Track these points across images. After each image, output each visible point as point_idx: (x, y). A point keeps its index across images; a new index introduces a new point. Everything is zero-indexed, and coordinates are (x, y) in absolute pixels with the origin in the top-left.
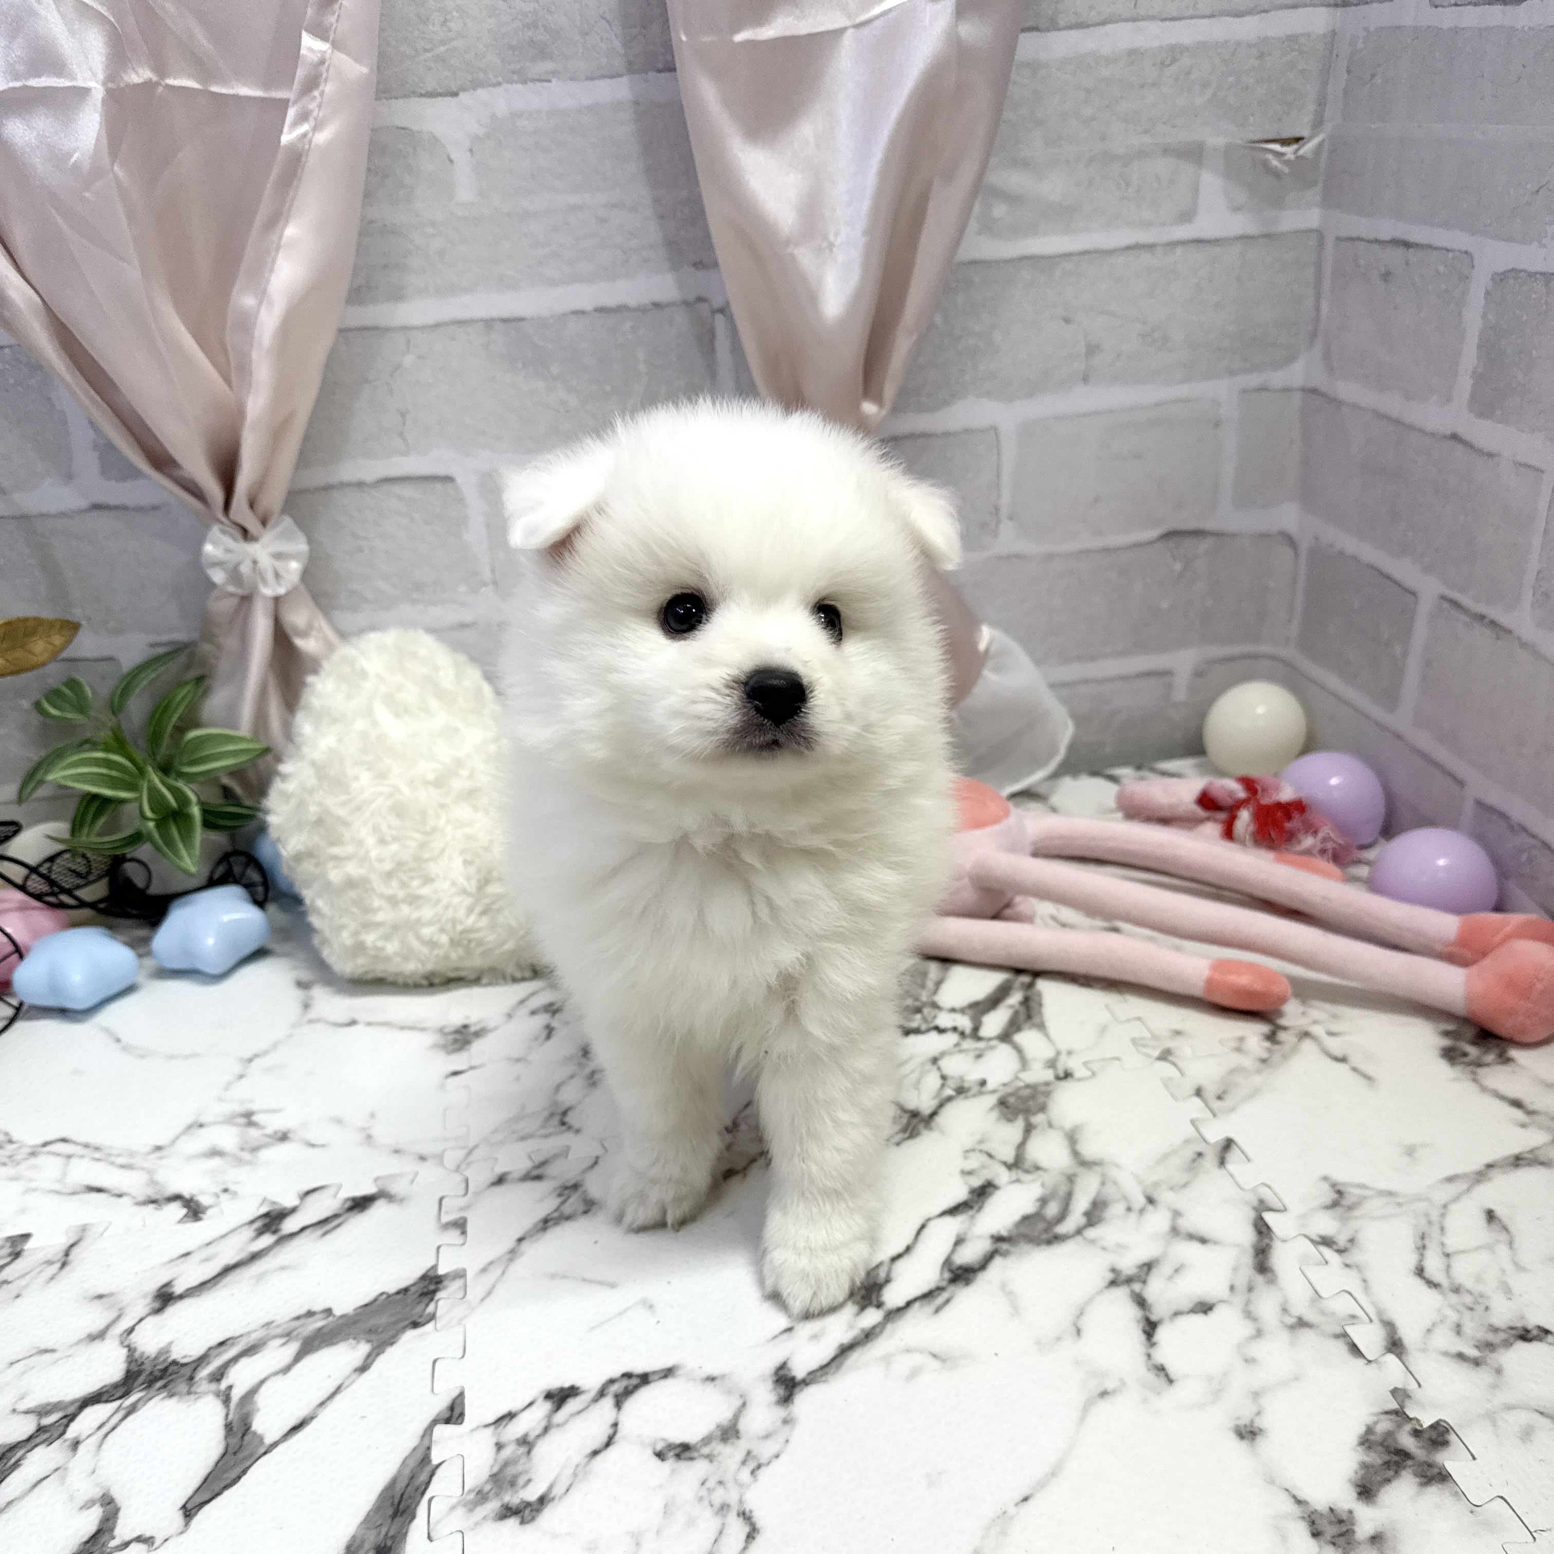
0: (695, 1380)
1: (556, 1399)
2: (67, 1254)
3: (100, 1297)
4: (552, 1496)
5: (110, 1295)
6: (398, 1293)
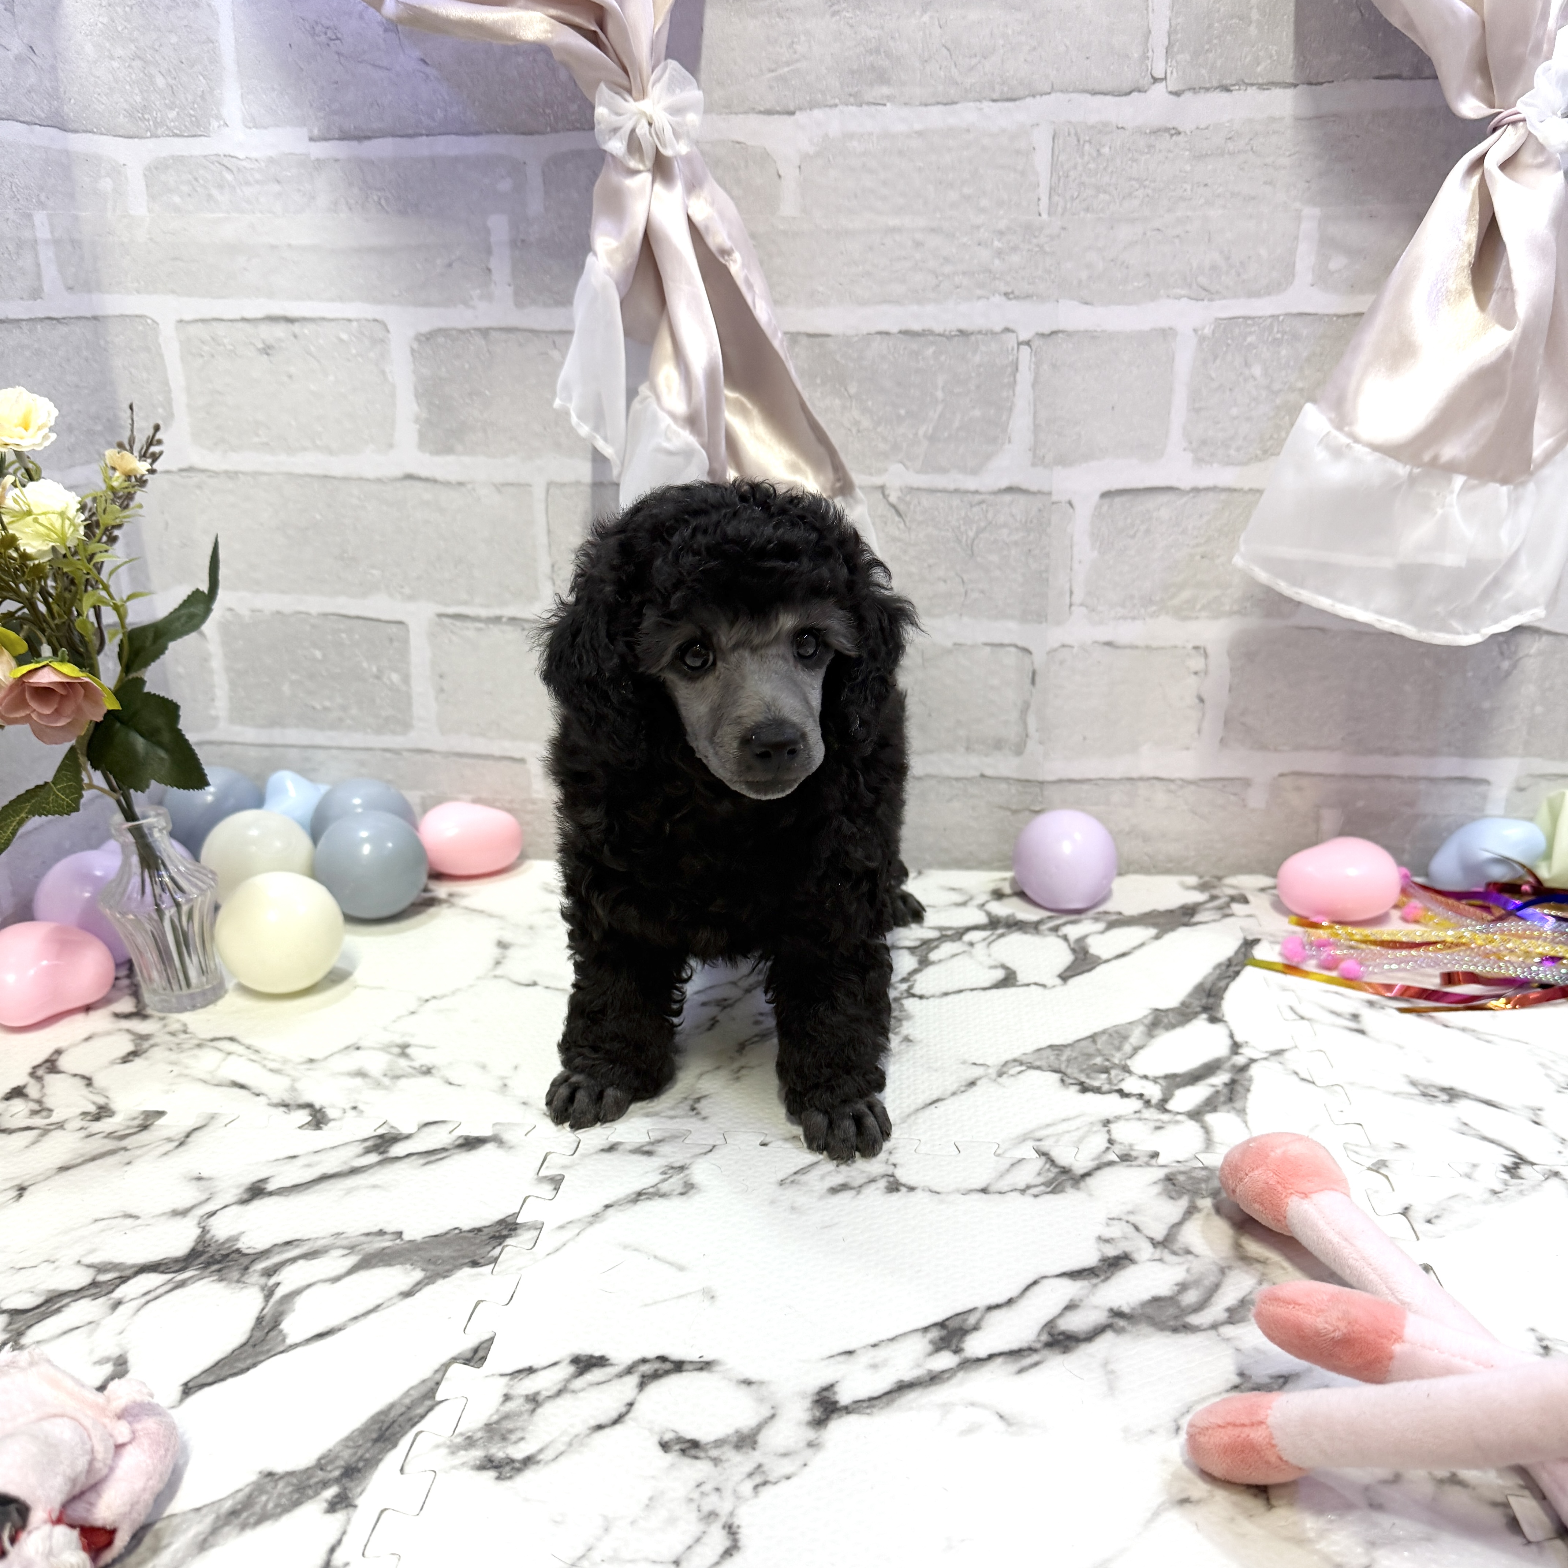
0: (730, 1380)
1: (581, 1365)
2: (188, 1136)
3: (199, 1179)
4: (541, 1457)
5: (210, 1179)
6: (470, 1231)
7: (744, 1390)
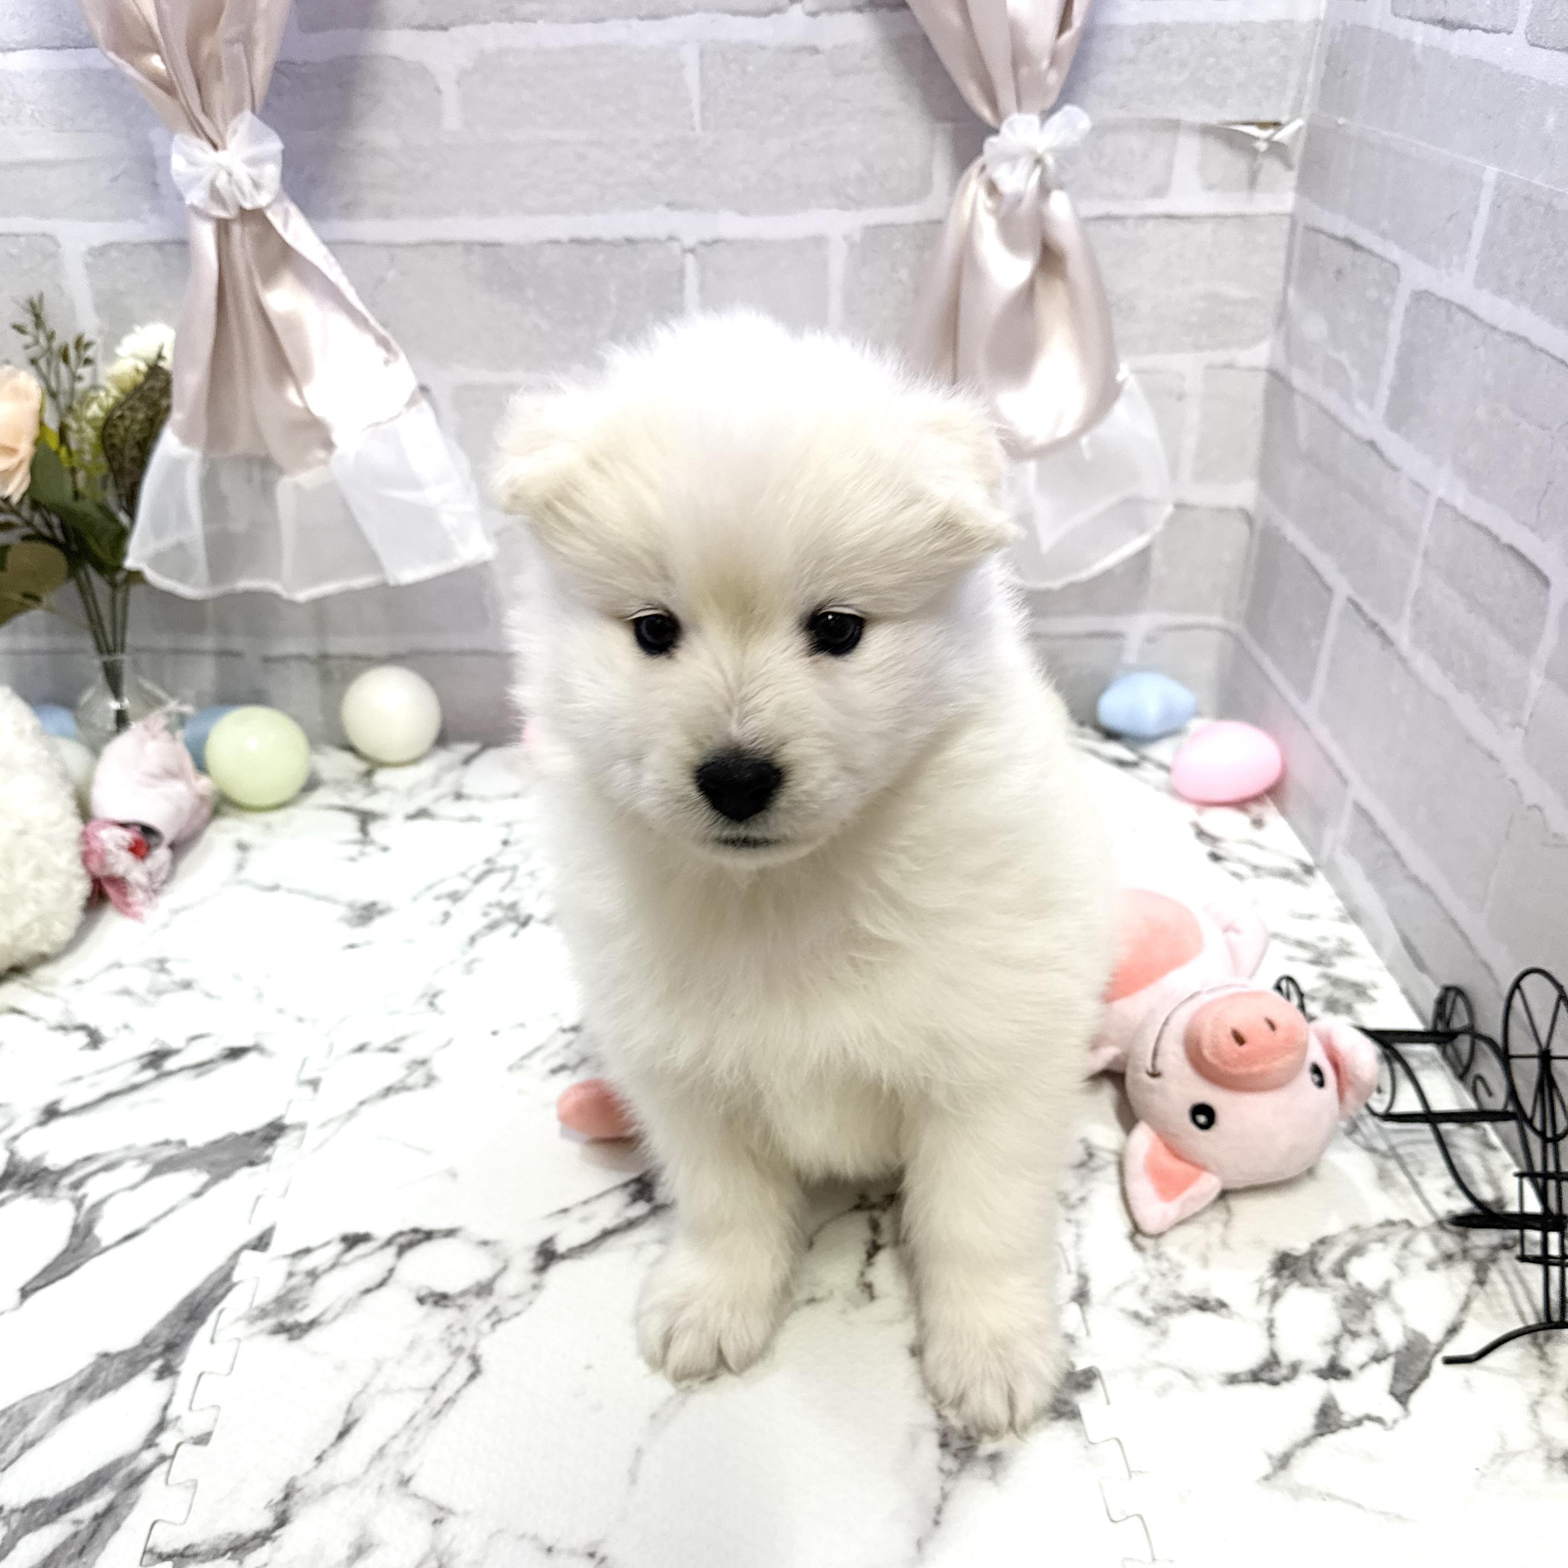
0: (471, 1242)
1: (350, 1242)
4: (322, 1319)
6: (244, 1135)
7: (482, 1251)
